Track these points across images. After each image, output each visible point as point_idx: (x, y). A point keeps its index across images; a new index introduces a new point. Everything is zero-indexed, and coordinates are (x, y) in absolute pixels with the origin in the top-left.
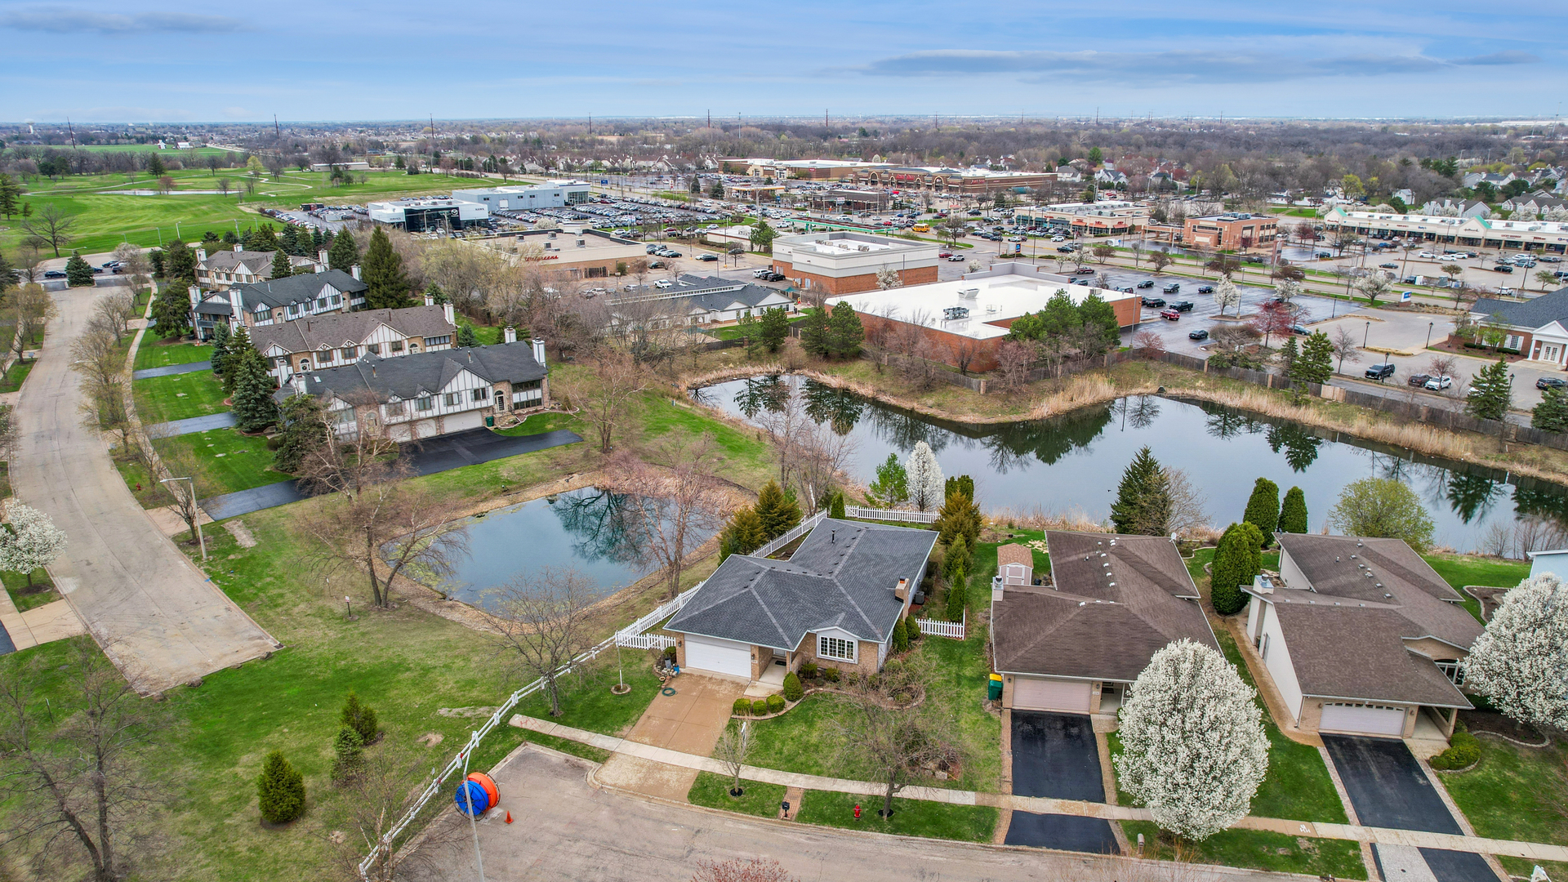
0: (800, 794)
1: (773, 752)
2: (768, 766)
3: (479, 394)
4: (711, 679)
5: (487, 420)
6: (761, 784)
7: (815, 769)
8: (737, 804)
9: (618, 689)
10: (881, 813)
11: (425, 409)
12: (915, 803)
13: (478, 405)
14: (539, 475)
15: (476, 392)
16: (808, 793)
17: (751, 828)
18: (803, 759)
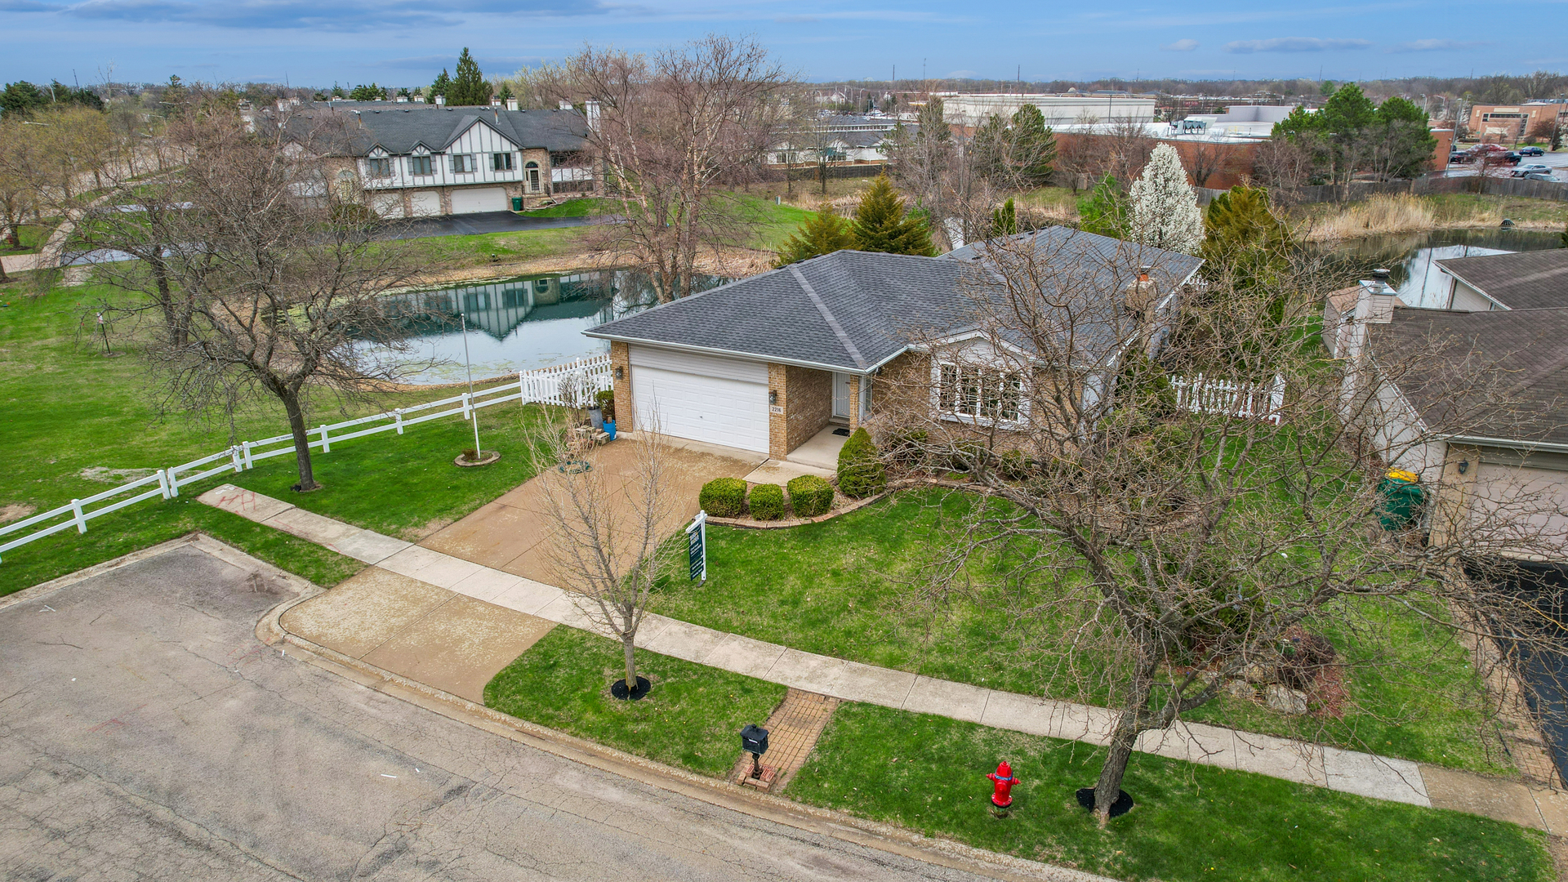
0: (822, 715)
1: (773, 599)
2: (748, 631)
3: (501, 161)
4: (678, 450)
5: (514, 201)
6: (712, 674)
7: (882, 651)
8: (620, 720)
9: (470, 455)
10: (1087, 799)
11: (423, 173)
12: (1211, 777)
13: (500, 176)
14: (552, 247)
15: (497, 157)
16: (847, 711)
17: (632, 801)
18: (854, 622)
